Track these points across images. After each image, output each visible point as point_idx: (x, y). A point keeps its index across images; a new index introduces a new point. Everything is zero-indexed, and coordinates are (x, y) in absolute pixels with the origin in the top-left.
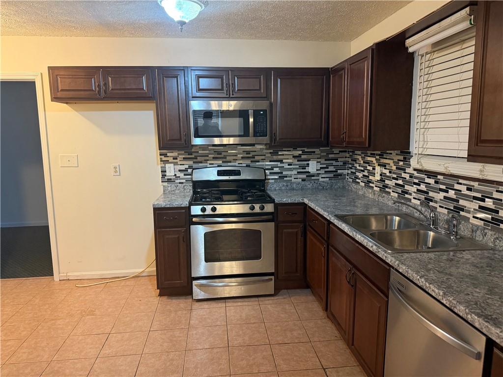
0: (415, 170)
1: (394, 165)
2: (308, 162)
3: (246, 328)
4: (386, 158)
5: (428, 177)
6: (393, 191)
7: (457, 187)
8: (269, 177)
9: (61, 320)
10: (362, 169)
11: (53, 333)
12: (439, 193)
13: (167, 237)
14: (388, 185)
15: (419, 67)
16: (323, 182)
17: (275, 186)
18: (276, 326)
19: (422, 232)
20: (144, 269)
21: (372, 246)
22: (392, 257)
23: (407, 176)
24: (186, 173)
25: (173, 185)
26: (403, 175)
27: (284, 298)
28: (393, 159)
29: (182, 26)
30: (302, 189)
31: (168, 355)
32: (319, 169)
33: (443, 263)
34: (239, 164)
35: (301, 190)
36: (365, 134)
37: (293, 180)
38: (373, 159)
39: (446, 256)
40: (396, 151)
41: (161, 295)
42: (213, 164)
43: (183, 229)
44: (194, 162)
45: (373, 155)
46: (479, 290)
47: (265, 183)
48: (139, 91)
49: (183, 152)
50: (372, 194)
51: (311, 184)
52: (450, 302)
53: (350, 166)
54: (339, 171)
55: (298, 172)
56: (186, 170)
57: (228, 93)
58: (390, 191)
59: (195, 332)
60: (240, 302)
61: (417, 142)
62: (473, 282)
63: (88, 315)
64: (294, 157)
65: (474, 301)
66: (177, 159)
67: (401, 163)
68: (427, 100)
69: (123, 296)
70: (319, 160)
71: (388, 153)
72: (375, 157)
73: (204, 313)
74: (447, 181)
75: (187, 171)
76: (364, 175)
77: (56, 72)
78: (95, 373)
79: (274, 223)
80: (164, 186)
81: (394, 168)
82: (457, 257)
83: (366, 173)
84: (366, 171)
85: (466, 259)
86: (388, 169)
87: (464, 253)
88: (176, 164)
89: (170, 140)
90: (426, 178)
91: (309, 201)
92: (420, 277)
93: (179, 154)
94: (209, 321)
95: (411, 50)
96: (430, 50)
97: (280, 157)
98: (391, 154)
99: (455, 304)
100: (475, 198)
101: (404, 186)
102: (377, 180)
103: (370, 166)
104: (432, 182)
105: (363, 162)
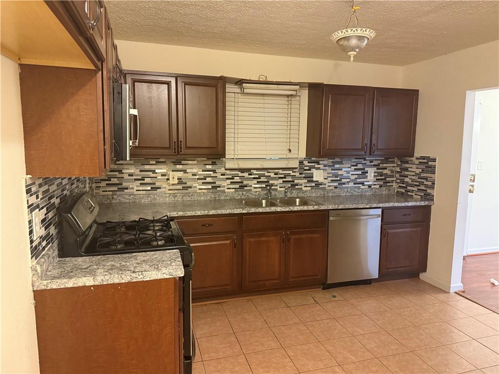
0: (227, 170)
1: (200, 169)
23: (218, 175)
28: (197, 165)
38: (162, 167)
67: (209, 167)
86: (190, 173)
98: (194, 160)
100: (280, 178)
101: (215, 183)
102: (173, 184)
103: (156, 173)
104: (246, 175)
105: (141, 171)
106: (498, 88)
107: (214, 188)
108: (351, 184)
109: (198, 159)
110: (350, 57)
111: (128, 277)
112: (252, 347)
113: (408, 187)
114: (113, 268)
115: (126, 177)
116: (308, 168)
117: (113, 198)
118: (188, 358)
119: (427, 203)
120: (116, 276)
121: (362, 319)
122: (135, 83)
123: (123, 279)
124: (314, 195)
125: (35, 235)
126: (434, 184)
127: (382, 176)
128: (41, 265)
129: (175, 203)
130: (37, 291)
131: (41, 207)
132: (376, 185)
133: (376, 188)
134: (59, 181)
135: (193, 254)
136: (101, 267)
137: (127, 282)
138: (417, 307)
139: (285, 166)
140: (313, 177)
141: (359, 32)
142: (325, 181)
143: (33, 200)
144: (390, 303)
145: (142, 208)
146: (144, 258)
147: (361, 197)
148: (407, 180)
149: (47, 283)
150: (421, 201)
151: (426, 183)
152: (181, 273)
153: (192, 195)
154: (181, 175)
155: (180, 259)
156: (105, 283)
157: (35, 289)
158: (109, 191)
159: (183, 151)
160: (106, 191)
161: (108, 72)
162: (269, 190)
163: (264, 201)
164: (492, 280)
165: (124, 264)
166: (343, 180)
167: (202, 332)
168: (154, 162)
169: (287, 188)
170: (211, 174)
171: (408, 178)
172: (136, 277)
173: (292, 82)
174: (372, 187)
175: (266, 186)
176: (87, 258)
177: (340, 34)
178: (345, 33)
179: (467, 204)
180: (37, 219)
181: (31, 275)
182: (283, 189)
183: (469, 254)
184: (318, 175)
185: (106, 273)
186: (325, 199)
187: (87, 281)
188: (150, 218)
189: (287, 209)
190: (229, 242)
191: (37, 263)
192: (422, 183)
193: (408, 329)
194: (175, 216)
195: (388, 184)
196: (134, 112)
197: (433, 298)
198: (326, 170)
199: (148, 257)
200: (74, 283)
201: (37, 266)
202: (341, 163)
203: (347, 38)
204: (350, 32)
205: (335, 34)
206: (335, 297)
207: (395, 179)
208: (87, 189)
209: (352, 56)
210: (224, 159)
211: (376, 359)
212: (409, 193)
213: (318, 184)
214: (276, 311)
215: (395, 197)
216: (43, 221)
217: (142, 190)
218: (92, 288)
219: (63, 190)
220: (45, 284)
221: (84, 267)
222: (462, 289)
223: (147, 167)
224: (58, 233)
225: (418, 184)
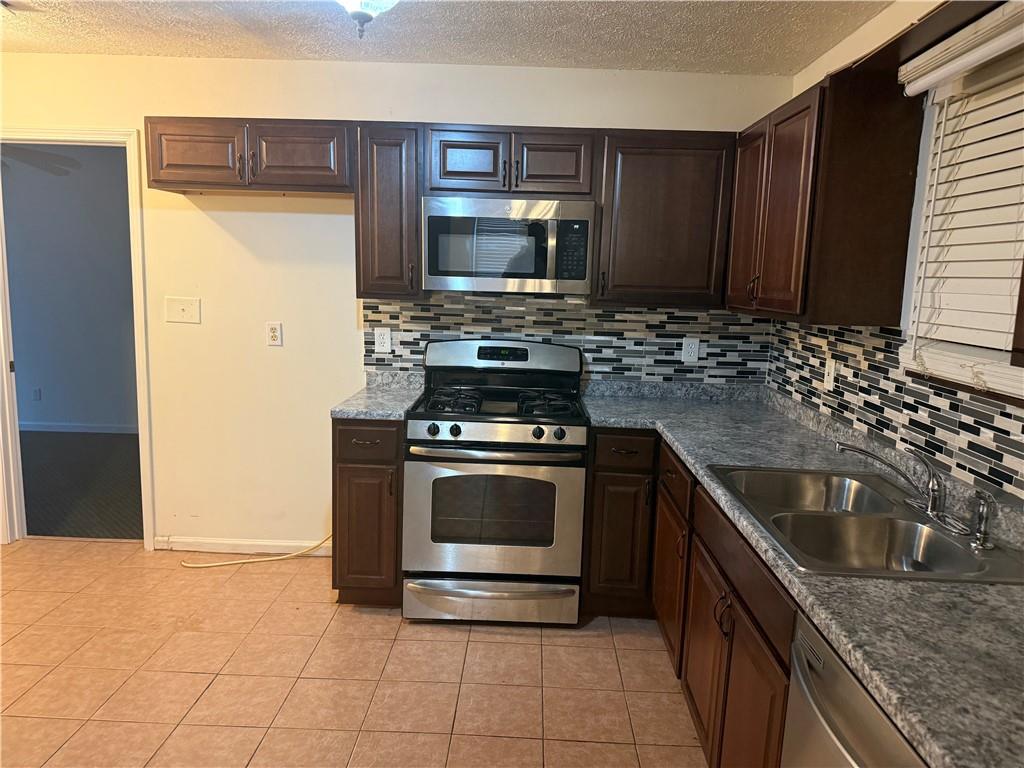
0: (908, 373)
1: (866, 359)
2: (679, 340)
3: (501, 695)
4: (850, 343)
5: (936, 394)
6: (858, 419)
7: (1000, 422)
8: (591, 368)
9: (132, 635)
10: (799, 362)
11: (109, 660)
12: (958, 433)
13: (357, 481)
14: (849, 403)
15: (934, 132)
16: (712, 385)
17: (603, 388)
18: (567, 698)
19: (902, 523)
20: (319, 542)
21: (766, 551)
22: (803, 583)
23: (890, 387)
24: (415, 348)
25: (387, 373)
26: (881, 383)
27: (599, 636)
28: (863, 346)
29: (362, 26)
30: (663, 398)
31: (321, 737)
32: (705, 356)
33: (927, 612)
34: (527, 335)
35: (661, 400)
36: (796, 285)
37: (645, 378)
38: (823, 343)
39: (941, 594)
40: (870, 328)
41: (341, 601)
42: (472, 333)
43: (391, 469)
44: (432, 328)
45: (823, 333)
46: (1001, 700)
47: (579, 380)
48: (321, 173)
49: (411, 305)
50: (814, 422)
51: (684, 389)
52: (912, 726)
53: (776, 354)
54: (750, 365)
55: (656, 361)
56: (416, 343)
57: (507, 183)
58: (853, 417)
59: (389, 692)
60: (501, 634)
61: (918, 309)
62: (988, 675)
63: (187, 629)
64: (649, 327)
65: (974, 733)
66: (397, 318)
67: (880, 356)
68: (947, 211)
69: (265, 595)
70: (705, 337)
71: (853, 331)
72: (827, 338)
73: (420, 651)
74: (978, 407)
75: (418, 344)
76: (801, 377)
77: (160, 129)
78: (165, 758)
79: (584, 470)
80: (369, 374)
81: (864, 365)
82: (970, 600)
83: (806, 373)
84: (807, 369)
85: (994, 609)
86: (852, 368)
87: (991, 589)
88: (394, 328)
89: (380, 278)
90: (932, 396)
91: (665, 426)
92: (854, 647)
93: (402, 309)
94: (425, 668)
95: (911, 90)
96: (961, 91)
97: (617, 326)
98: (860, 332)
99: (920, 735)
101: (883, 411)
102: (828, 390)
103: (815, 357)
105: (803, 348)
107: (880, 425)
170: (879, 381)
217: (799, 393)
223: (809, 340)
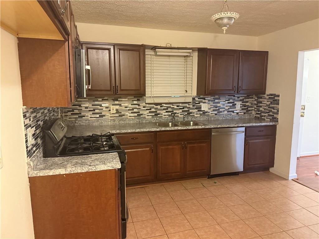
1: (129, 103)
4: (121, 101)
12: (163, 110)
38: (106, 103)
67: (135, 102)
86: (124, 106)
90: (155, 106)
100: (180, 109)
101: (139, 112)
102: (113, 113)
103: (102, 106)
104: (159, 107)
105: (92, 105)
106: (318, 49)
107: (139, 115)
108: (226, 112)
109: (128, 97)
110: (224, 31)
111: (86, 169)
112: (164, 214)
113: (262, 114)
114: (77, 163)
115: (83, 109)
116: (198, 102)
117: (75, 122)
118: (124, 219)
119: (274, 123)
120: (79, 168)
121: (233, 196)
122: (88, 50)
123: (83, 170)
124: (202, 119)
125: (29, 143)
126: (278, 111)
127: (245, 107)
128: (33, 162)
129: (114, 125)
130: (31, 177)
131: (32, 126)
132: (241, 112)
133: (242, 115)
134: (42, 111)
135: (126, 155)
136: (70, 163)
137: (86, 171)
138: (268, 189)
139: (183, 101)
140: (201, 108)
141: (229, 14)
142: (209, 111)
143: (27, 121)
144: (250, 186)
145: (94, 128)
146: (96, 158)
147: (232, 120)
148: (261, 109)
149: (37, 173)
150: (270, 122)
151: (273, 111)
152: (119, 166)
153: (125, 120)
154: (118, 108)
155: (118, 158)
156: (72, 172)
157: (30, 176)
158: (73, 118)
159: (119, 92)
160: (71, 118)
161: (72, 42)
162: (173, 116)
163: (170, 124)
164: (316, 172)
165: (84, 161)
166: (220, 110)
167: (132, 205)
168: (101, 100)
169: (184, 115)
170: (136, 107)
171: (262, 108)
172: (91, 169)
173: (187, 48)
174: (239, 114)
175: (171, 114)
176: (61, 158)
177: (217, 16)
178: (220, 15)
179: (300, 123)
180: (30, 134)
181: (27, 168)
182: (182, 116)
183: (301, 156)
184: (205, 107)
185: (73, 167)
186: (209, 122)
187: (62, 171)
188: (99, 134)
189: (185, 128)
190: (148, 149)
191: (31, 160)
192: (271, 111)
193: (262, 202)
194: (114, 133)
195: (249, 112)
196: (88, 67)
197: (278, 183)
198: (210, 103)
199: (98, 157)
200: (53, 173)
201: (31, 162)
202: (219, 99)
203: (221, 19)
204: (223, 15)
205: (213, 16)
206: (215, 183)
207: (253, 108)
208: (60, 117)
209: (225, 30)
210: (145, 97)
211: (241, 221)
212: (263, 118)
213: (204, 112)
214: (179, 192)
215: (254, 120)
216: (33, 135)
217: (94, 117)
218: (64, 176)
219: (45, 117)
220: (36, 173)
221: (59, 163)
222: (296, 177)
223: (96, 103)
224: (42, 143)
225: (268, 111)
